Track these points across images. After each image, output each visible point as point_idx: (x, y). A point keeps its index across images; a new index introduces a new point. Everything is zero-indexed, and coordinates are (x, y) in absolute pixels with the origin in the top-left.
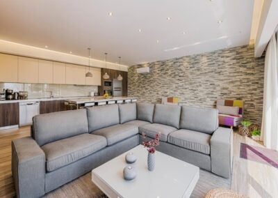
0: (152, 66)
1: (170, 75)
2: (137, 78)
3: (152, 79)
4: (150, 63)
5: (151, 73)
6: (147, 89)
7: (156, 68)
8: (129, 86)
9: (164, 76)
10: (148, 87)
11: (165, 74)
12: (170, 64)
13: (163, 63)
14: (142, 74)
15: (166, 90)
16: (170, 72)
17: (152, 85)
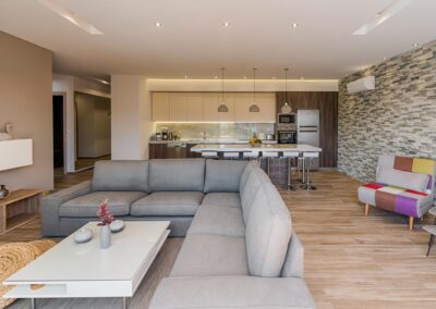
0: (379, 72)
1: (423, 93)
2: (352, 104)
3: (379, 105)
4: (377, 64)
5: (378, 90)
6: (369, 130)
7: (389, 75)
8: (340, 121)
9: (406, 95)
10: (372, 126)
11: (408, 90)
12: (423, 59)
13: (406, 60)
14: (360, 94)
15: (411, 137)
16: (421, 84)
17: (379, 120)
